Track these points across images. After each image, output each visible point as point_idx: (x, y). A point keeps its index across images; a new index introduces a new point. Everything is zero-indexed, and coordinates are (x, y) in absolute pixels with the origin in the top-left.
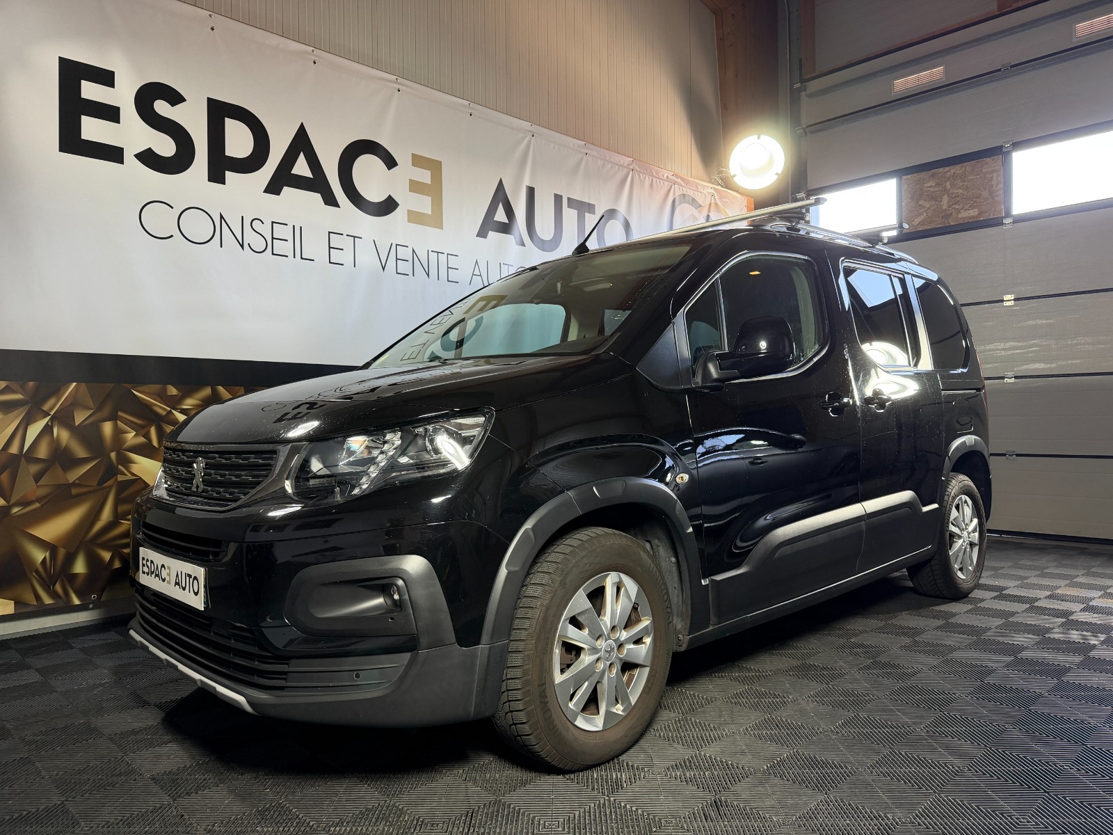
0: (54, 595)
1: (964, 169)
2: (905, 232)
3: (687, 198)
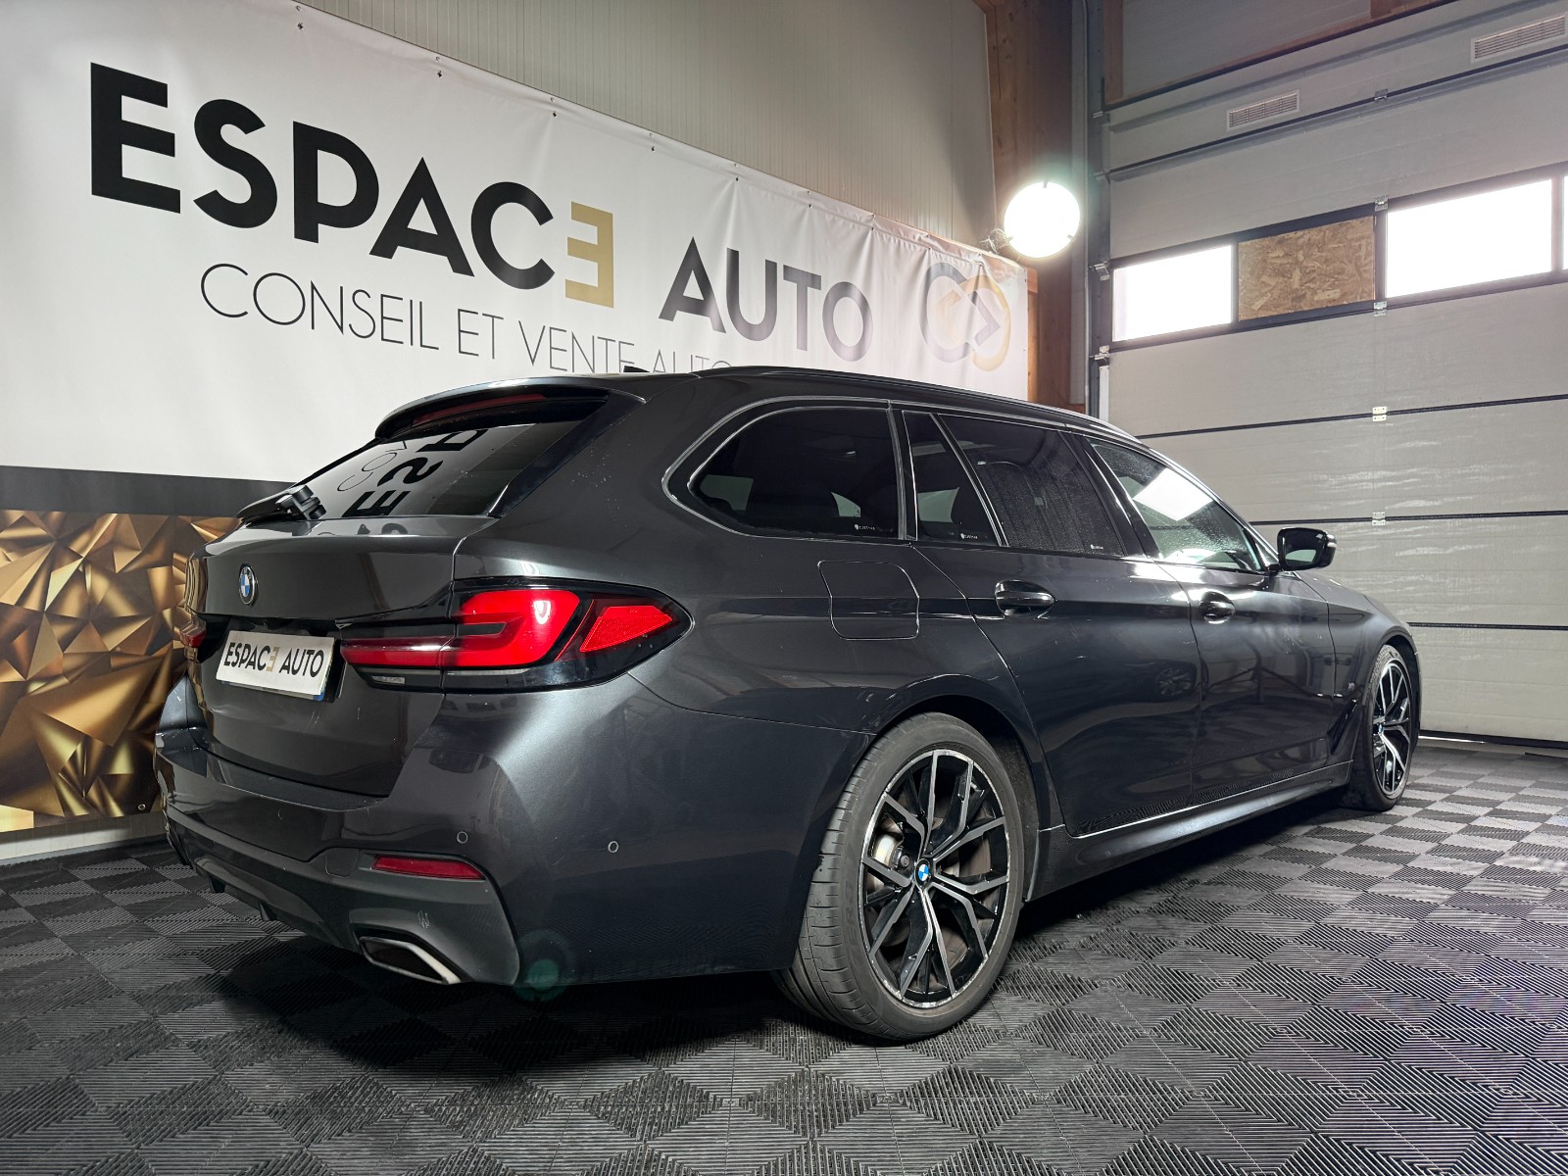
0: (87, 803)
1: (1321, 234)
2: (1242, 318)
3: (946, 268)
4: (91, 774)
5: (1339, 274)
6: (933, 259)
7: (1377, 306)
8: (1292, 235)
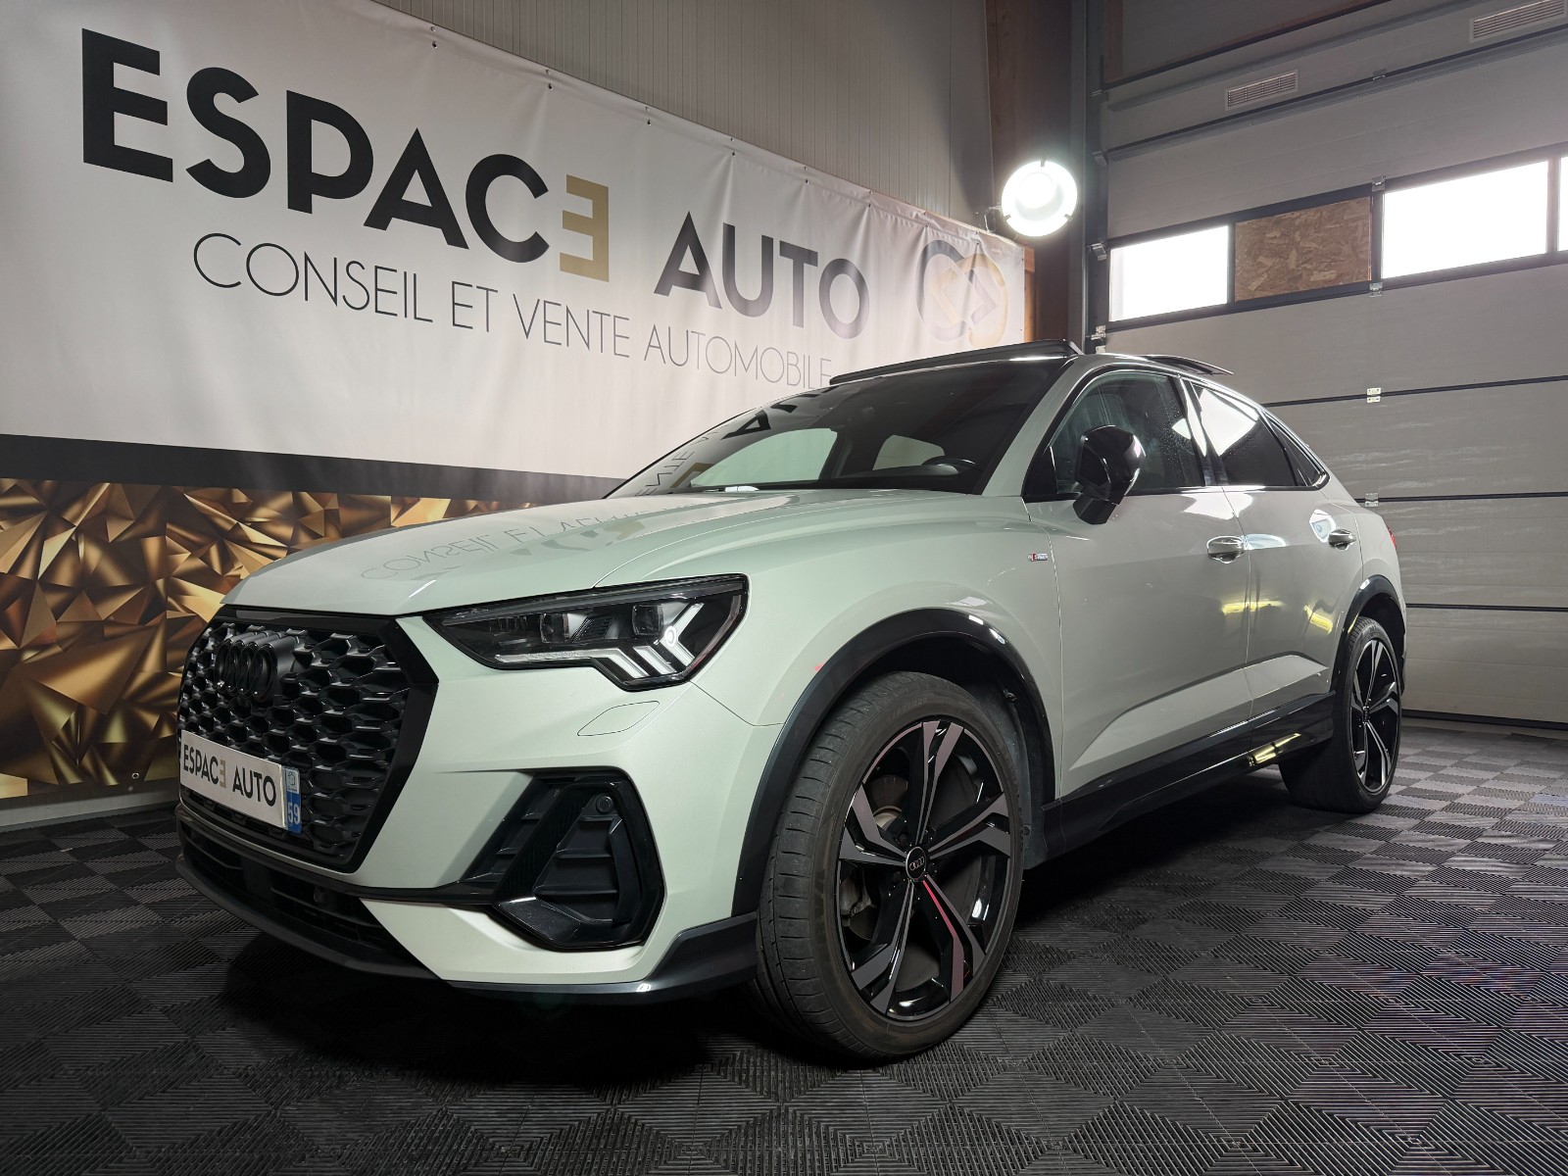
0: (80, 771)
1: (1319, 214)
2: (1238, 298)
3: (943, 246)
4: (85, 741)
5: (1335, 254)
6: (929, 236)
7: (1374, 287)
8: (1288, 215)
